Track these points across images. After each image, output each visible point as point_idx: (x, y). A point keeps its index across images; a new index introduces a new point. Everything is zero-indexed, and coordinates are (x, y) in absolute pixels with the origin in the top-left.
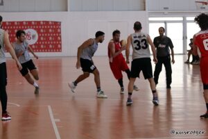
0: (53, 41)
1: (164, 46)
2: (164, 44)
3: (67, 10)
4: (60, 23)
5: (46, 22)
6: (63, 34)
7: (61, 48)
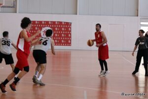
0: (65, 37)
1: (143, 43)
2: (143, 42)
3: (76, 14)
4: (71, 23)
5: (60, 22)
6: (72, 32)
7: (71, 43)
